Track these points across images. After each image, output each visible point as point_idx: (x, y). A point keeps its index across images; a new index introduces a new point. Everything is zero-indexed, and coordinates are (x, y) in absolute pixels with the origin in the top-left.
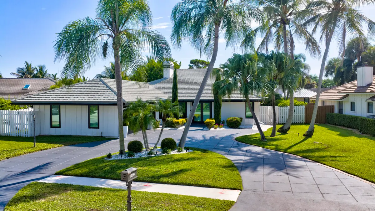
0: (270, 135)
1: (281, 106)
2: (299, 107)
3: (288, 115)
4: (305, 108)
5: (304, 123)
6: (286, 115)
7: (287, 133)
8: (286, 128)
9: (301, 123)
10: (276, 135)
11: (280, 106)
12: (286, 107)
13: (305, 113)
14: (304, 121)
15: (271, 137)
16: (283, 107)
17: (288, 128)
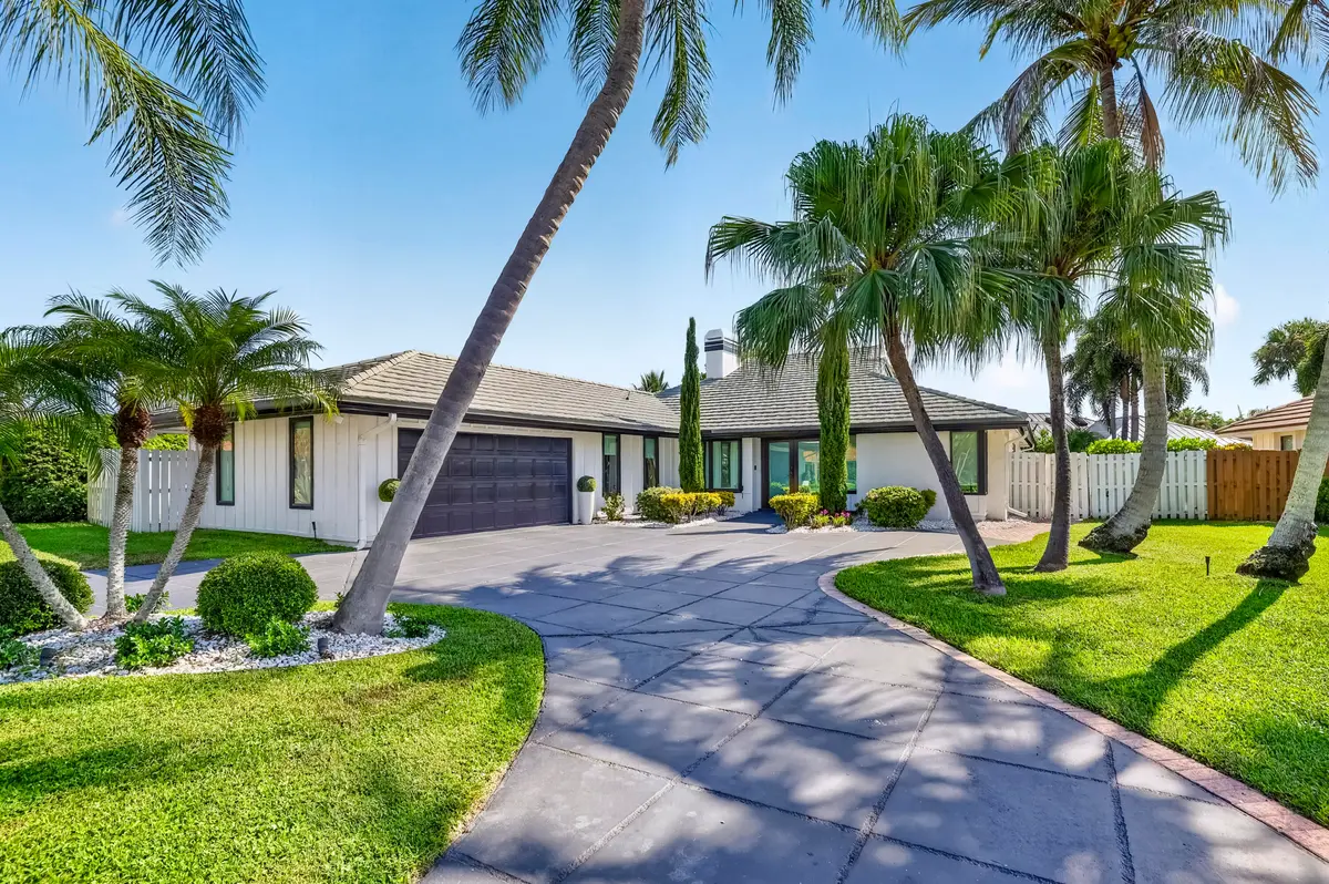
0: (1037, 563)
1: (1101, 453)
2: (1181, 454)
3: (1129, 487)
4: (1207, 461)
5: (1202, 517)
6: (1120, 486)
7: (1135, 556)
8: (1125, 528)
9: (1191, 516)
10: (1070, 564)
11: (1093, 452)
12: (1119, 456)
13: (1208, 480)
14: (1203, 510)
15: (1039, 569)
16: (1110, 456)
17: (1138, 531)
